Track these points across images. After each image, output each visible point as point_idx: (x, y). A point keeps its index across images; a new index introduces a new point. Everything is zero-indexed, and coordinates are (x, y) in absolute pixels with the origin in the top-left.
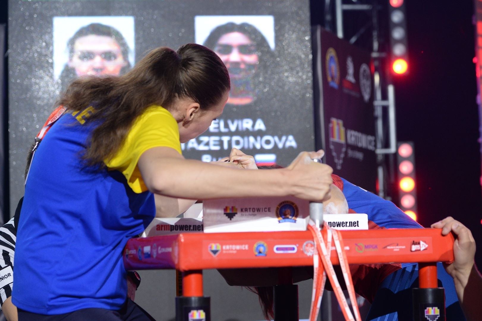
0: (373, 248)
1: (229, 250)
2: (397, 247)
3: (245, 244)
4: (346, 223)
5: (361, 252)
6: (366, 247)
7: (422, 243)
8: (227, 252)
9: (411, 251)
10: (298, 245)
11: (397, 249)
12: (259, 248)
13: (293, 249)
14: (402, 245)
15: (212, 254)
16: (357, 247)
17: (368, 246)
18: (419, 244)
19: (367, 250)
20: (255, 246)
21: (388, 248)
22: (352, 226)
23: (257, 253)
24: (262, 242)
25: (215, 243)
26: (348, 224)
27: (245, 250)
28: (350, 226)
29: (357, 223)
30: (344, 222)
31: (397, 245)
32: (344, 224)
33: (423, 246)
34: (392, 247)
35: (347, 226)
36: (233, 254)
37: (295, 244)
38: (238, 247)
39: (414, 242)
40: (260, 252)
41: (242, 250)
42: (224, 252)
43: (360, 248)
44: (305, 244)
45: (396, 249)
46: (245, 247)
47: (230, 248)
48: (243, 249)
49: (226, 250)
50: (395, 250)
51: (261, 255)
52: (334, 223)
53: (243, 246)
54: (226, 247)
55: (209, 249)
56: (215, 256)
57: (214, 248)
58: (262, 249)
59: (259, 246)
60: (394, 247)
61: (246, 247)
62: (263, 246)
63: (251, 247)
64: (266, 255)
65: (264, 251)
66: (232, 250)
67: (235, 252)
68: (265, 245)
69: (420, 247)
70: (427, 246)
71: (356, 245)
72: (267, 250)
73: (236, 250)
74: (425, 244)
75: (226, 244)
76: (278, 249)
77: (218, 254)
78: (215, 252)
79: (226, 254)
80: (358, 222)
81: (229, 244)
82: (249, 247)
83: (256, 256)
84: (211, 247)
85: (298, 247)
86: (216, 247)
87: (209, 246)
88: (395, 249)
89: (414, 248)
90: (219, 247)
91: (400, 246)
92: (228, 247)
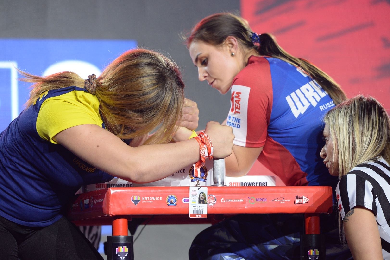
1: (147, 200)
2: (283, 201)
7: (304, 197)
8: (146, 202)
9: (295, 204)
11: (283, 202)
18: (302, 198)
23: (169, 203)
29: (265, 184)
32: (254, 184)
33: (305, 200)
34: (279, 201)
39: (297, 196)
40: (171, 203)
42: (143, 202)
46: (159, 199)
51: (172, 204)
52: (245, 184)
54: (144, 199)
58: (173, 200)
66: (149, 200)
67: (151, 202)
69: (303, 201)
70: (308, 200)
73: (152, 200)
74: (307, 199)
78: (136, 202)
86: (137, 198)
88: (282, 202)
89: (297, 201)
90: (139, 199)
92: (146, 199)
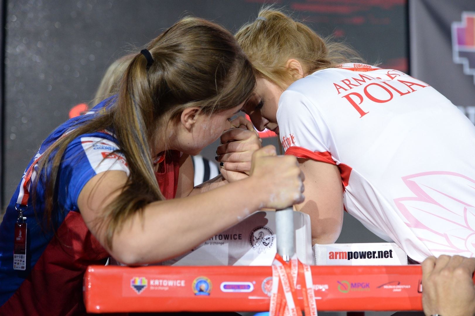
0: (364, 287)
3: (181, 279)
4: (374, 253)
5: (345, 292)
6: (353, 286)
10: (254, 282)
12: (199, 285)
13: (249, 287)
14: (406, 284)
15: (135, 289)
16: (339, 286)
17: (355, 284)
19: (355, 290)
20: (195, 282)
21: (386, 287)
22: (382, 257)
24: (204, 278)
25: (139, 277)
26: (376, 255)
27: (181, 287)
28: (379, 257)
30: (370, 252)
31: (399, 284)
35: (375, 257)
36: (163, 291)
37: (251, 282)
38: (171, 283)
41: (176, 286)
43: (344, 287)
44: (265, 281)
45: (398, 289)
47: (159, 283)
48: (179, 285)
49: (154, 286)
50: (395, 290)
53: (178, 281)
55: (132, 284)
56: (139, 293)
57: (138, 283)
59: (201, 282)
60: (394, 287)
61: (183, 283)
62: (205, 282)
63: (189, 282)
64: (209, 294)
65: (207, 290)
68: (209, 281)
71: (339, 282)
72: (210, 288)
75: (155, 279)
76: (226, 287)
77: (143, 290)
79: (154, 290)
80: (391, 251)
81: (159, 279)
82: (186, 283)
83: (195, 294)
84: (134, 282)
85: (254, 285)
87: (132, 280)
91: (403, 285)
